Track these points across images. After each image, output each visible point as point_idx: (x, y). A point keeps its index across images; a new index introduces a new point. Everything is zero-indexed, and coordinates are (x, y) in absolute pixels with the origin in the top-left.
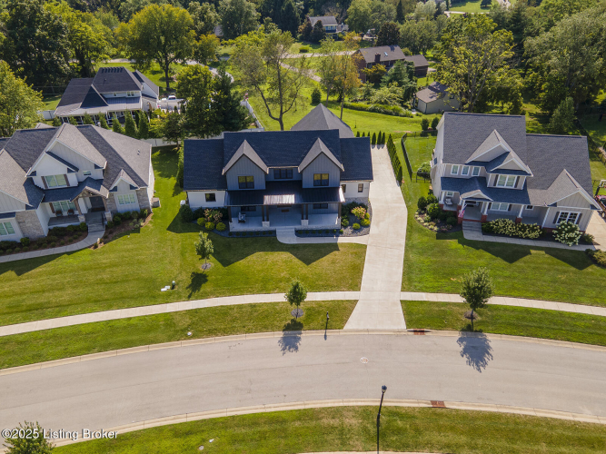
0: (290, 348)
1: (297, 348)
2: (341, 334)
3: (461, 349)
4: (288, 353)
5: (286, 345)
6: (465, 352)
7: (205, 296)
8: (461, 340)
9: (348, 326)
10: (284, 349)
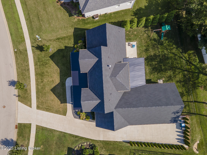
0: (10, 83)
1: (9, 85)
2: (16, 101)
3: (8, 139)
4: (8, 83)
5: (11, 82)
6: (7, 140)
7: (34, 52)
8: (12, 140)
9: (19, 103)
10: (9, 81)
